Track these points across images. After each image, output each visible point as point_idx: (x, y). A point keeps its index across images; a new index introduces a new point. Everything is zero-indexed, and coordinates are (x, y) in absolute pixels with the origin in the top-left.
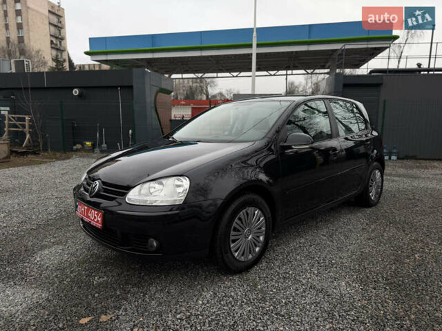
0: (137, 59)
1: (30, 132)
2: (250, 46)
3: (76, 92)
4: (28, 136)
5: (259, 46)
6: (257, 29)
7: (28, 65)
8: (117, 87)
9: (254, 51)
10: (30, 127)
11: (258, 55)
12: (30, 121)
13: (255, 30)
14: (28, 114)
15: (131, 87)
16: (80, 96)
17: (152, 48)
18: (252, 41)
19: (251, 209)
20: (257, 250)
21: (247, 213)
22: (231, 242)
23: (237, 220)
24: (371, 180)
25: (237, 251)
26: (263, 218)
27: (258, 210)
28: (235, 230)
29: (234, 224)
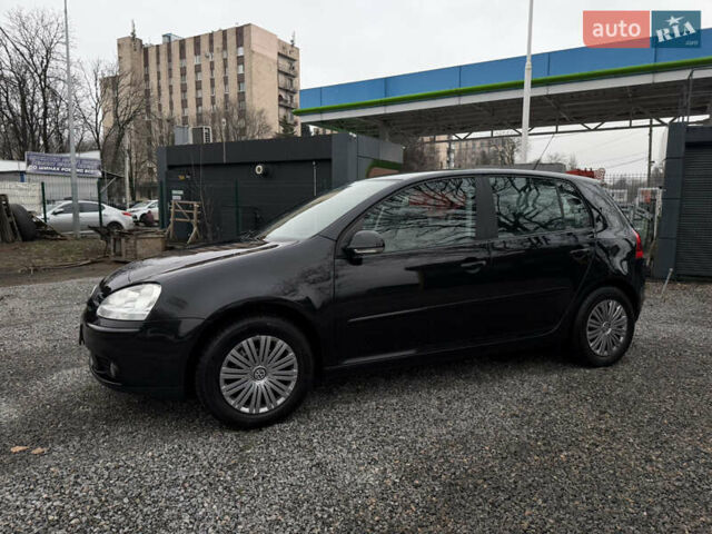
1: (198, 224)
3: (259, 169)
4: (195, 229)
6: (533, 56)
7: (207, 134)
8: (312, 161)
10: (199, 217)
12: (199, 209)
13: (529, 59)
14: (198, 200)
15: (330, 160)
16: (265, 174)
17: (384, 99)
18: (523, 77)
19: (265, 339)
20: (280, 402)
21: (257, 344)
22: (222, 381)
23: (234, 351)
24: (593, 317)
25: (234, 396)
26: (291, 354)
27: (280, 342)
28: (231, 365)
29: (229, 357)
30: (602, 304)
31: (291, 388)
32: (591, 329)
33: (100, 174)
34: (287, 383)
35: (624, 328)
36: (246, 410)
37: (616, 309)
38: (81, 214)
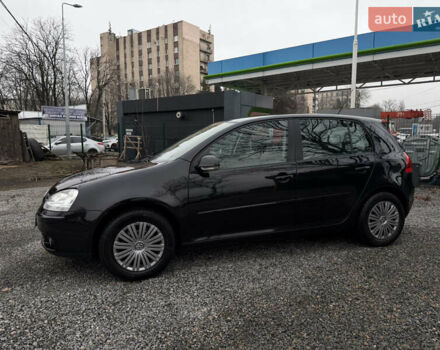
0: (251, 79)
2: (350, 56)
3: (179, 115)
4: (139, 153)
5: (360, 54)
7: (148, 93)
8: (211, 109)
9: (355, 61)
11: (359, 65)
12: (141, 141)
13: (356, 37)
14: (140, 135)
15: (222, 108)
16: (182, 118)
17: (262, 66)
19: (143, 224)
20: (152, 264)
21: (137, 227)
22: (114, 250)
23: (122, 232)
24: (373, 213)
25: (123, 260)
26: (160, 234)
27: (153, 226)
28: (120, 240)
29: (119, 236)
30: (380, 204)
31: (160, 255)
32: (371, 221)
33: (86, 119)
34: (157, 252)
35: (397, 221)
36: (130, 269)
37: (391, 208)
38: (72, 144)
